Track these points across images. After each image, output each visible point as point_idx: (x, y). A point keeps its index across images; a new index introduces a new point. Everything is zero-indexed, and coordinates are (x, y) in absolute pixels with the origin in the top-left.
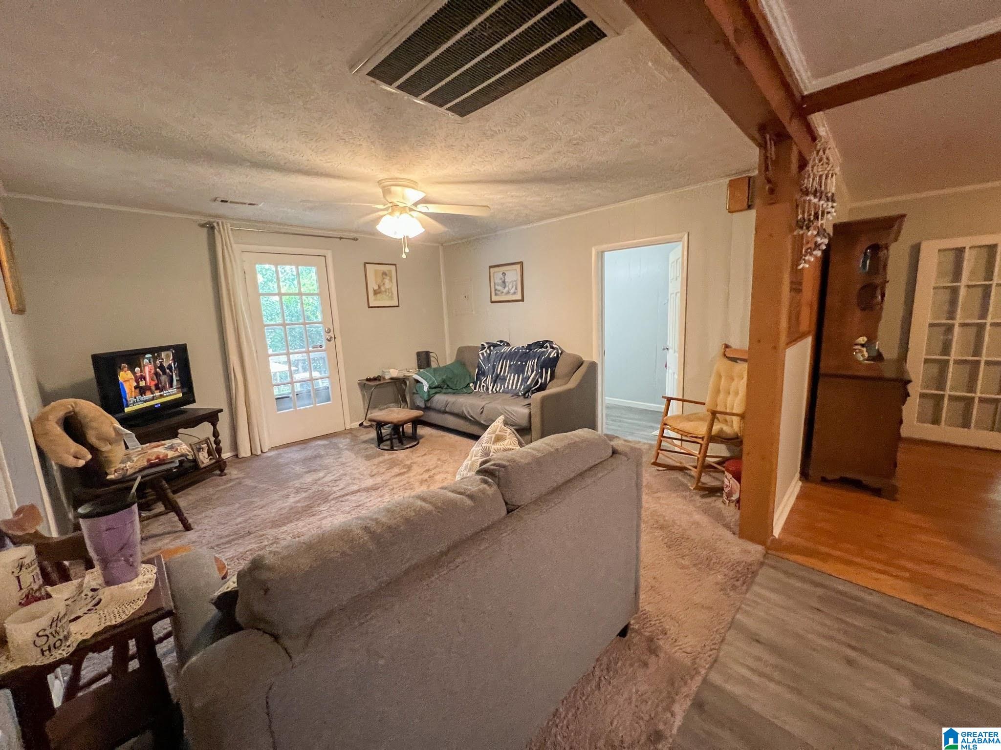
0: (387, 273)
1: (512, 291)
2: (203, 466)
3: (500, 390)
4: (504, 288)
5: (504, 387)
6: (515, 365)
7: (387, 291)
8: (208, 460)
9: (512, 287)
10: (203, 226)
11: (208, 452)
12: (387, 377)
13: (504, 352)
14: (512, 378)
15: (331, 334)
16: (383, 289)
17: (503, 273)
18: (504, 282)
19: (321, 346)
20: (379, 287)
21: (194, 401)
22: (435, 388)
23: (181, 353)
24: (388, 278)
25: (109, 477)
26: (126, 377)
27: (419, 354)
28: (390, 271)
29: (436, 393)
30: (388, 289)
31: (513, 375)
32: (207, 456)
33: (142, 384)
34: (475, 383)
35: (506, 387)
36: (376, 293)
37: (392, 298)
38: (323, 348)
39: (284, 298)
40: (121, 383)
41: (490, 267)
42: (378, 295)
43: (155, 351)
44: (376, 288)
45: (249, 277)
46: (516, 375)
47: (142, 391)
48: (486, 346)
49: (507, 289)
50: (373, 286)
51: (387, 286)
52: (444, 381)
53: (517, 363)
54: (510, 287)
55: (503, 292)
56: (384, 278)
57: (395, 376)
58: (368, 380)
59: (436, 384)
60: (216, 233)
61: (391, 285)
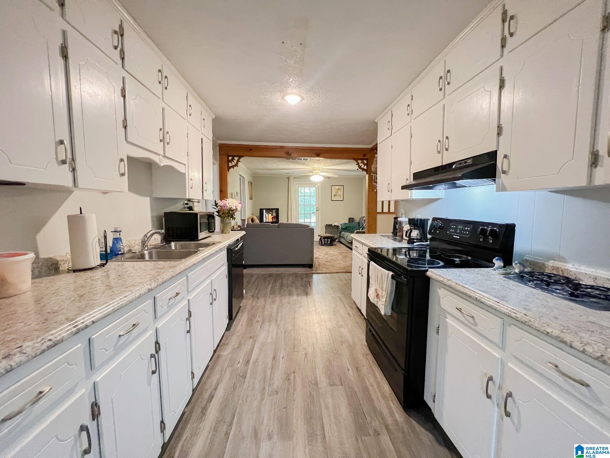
7: (339, 195)
10: (287, 178)
12: (333, 225)
15: (318, 209)
16: (337, 194)
23: (277, 210)
24: (340, 190)
27: (350, 219)
28: (341, 188)
29: (343, 231)
36: (335, 196)
37: (341, 197)
38: (315, 213)
39: (305, 197)
44: (335, 194)
45: (297, 191)
50: (333, 193)
56: (338, 191)
57: (336, 225)
58: (327, 225)
59: (343, 228)
60: (290, 180)
61: (341, 193)
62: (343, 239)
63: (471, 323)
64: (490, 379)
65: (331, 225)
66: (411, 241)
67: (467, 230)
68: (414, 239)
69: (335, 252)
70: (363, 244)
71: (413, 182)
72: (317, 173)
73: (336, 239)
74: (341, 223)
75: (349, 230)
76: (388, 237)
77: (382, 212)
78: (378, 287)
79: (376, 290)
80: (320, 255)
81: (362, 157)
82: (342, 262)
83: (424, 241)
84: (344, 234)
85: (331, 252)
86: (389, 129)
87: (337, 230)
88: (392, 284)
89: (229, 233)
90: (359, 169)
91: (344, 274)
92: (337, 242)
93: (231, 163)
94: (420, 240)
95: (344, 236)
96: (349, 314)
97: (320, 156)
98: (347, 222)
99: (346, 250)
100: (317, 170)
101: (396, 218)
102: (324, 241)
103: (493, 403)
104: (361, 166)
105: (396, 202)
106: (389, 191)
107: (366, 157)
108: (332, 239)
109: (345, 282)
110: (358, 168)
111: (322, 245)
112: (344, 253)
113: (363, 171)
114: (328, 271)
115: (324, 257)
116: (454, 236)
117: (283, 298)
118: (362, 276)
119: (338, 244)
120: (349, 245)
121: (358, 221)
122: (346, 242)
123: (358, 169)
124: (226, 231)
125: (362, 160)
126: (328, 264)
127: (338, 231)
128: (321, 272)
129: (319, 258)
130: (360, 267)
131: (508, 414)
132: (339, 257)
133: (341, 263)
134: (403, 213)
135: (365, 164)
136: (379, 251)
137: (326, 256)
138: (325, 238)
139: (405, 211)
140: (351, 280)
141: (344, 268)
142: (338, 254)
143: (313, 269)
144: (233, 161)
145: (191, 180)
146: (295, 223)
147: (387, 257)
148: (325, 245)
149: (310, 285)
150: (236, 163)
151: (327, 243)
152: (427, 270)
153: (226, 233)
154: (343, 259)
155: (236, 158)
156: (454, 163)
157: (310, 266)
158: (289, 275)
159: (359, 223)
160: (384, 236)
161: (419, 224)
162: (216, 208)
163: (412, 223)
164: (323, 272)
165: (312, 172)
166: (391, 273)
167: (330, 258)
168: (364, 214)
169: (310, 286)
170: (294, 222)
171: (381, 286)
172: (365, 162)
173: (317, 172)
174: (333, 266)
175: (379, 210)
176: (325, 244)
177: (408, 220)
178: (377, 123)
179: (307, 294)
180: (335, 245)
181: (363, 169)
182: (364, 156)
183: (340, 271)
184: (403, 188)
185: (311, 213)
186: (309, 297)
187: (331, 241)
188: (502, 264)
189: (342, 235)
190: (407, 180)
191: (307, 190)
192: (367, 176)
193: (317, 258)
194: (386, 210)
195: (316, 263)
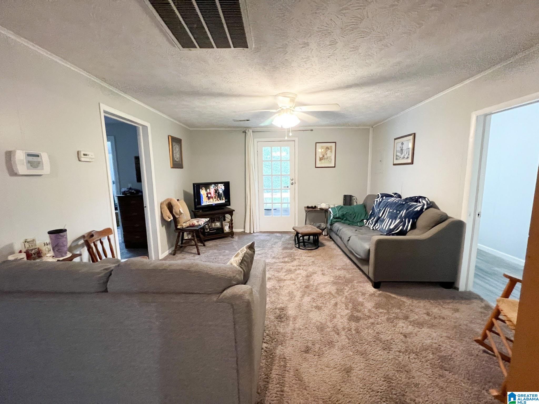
0: (329, 147)
1: (406, 157)
2: (225, 232)
3: (378, 228)
4: (402, 154)
5: (381, 227)
6: (391, 212)
7: (328, 158)
8: (228, 230)
9: (407, 153)
10: (242, 131)
11: (229, 227)
12: (319, 207)
13: (388, 202)
14: (387, 221)
15: (293, 181)
16: (325, 157)
17: (402, 143)
18: (402, 150)
19: (288, 187)
20: (323, 156)
21: (230, 205)
22: (337, 218)
23: (227, 185)
24: (329, 151)
25: (178, 227)
26: (203, 192)
27: (345, 196)
28: (331, 147)
29: (336, 222)
30: (329, 157)
31: (388, 219)
32: (228, 228)
33: (209, 195)
34: (368, 220)
35: (382, 227)
36: (321, 159)
37: (330, 162)
40: (202, 195)
41: (395, 139)
42: (322, 161)
43: (216, 184)
46: (391, 220)
47: (209, 198)
48: (380, 196)
49: (403, 155)
50: (319, 155)
51: (329, 155)
52: (343, 215)
53: (393, 211)
54: (405, 153)
55: (400, 157)
56: (327, 151)
57: (323, 207)
58: (308, 207)
59: (337, 214)
60: (247, 134)
61: (331, 155)
65: (316, 207)
74: (332, 205)
75: (346, 220)
87: (325, 218)
92: (325, 236)
98: (342, 203)
102: (303, 239)
121: (361, 202)
127: (328, 221)
138: (304, 234)
159: (364, 207)
185: (283, 188)
189: (335, 229)
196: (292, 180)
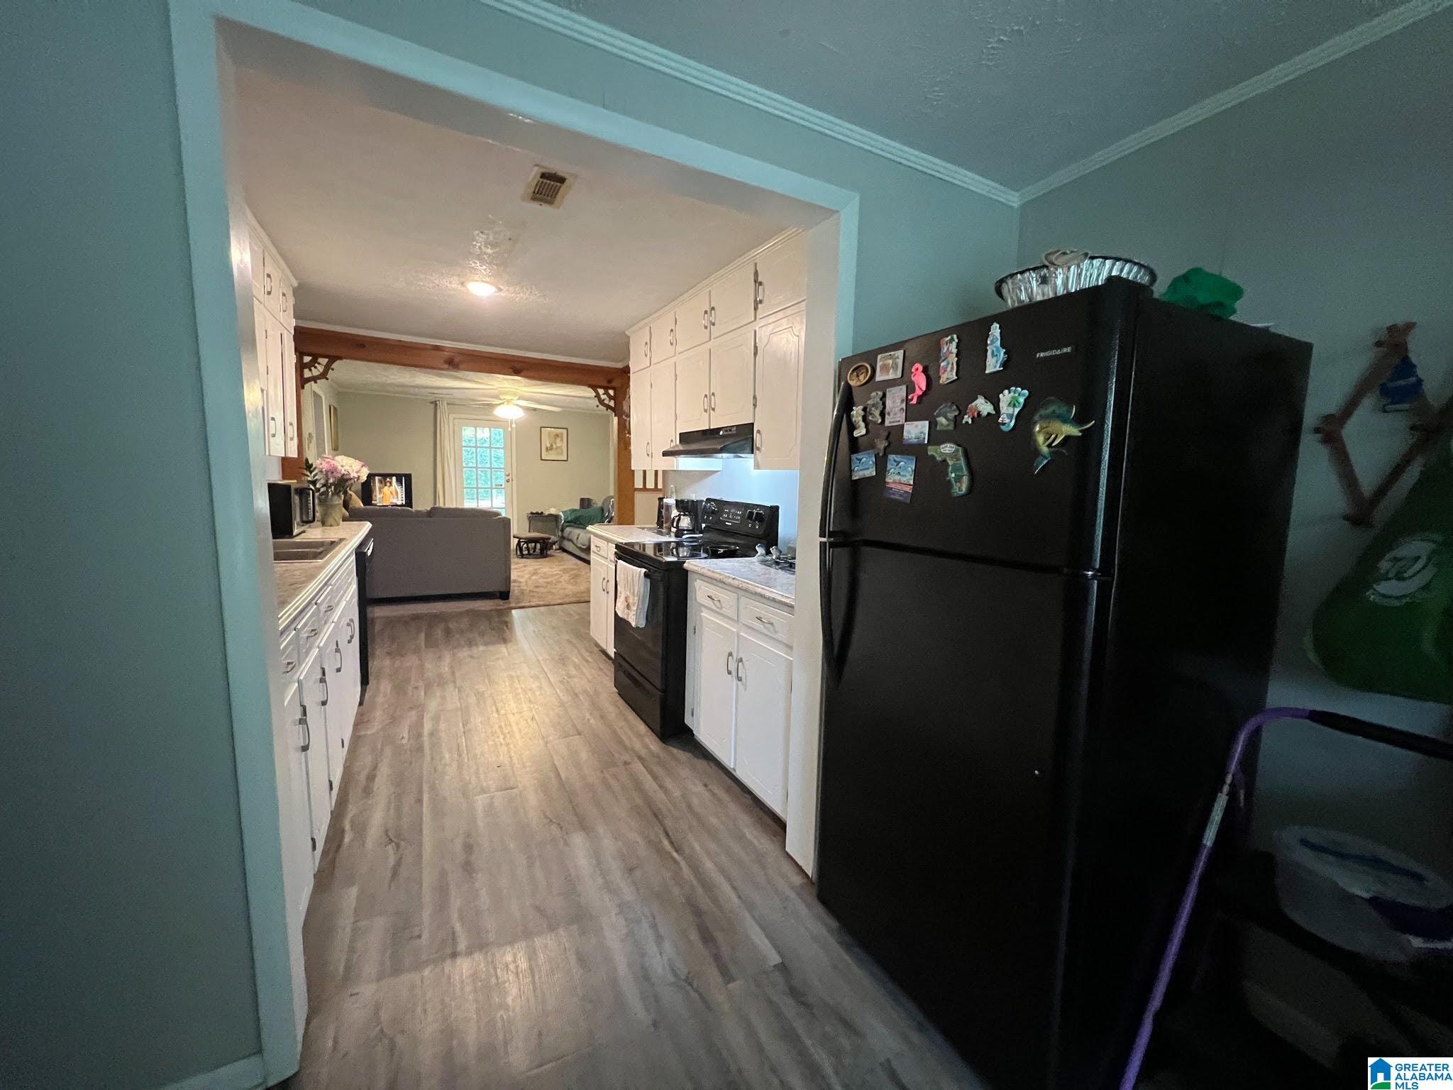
0: (560, 435)
7: (558, 448)
10: (432, 403)
12: (546, 513)
15: (510, 477)
16: (554, 446)
19: (501, 485)
20: (551, 446)
21: (412, 506)
22: (568, 522)
24: (560, 439)
27: (582, 500)
28: (562, 434)
29: (568, 526)
36: (548, 449)
37: (561, 454)
38: (503, 487)
39: (478, 449)
42: (550, 451)
44: (549, 445)
45: (456, 435)
50: (546, 443)
51: (559, 444)
52: (577, 518)
56: (556, 439)
57: (552, 513)
58: (532, 513)
59: (569, 519)
60: (438, 407)
61: (561, 444)
62: (571, 543)
63: (718, 608)
64: (730, 654)
65: (542, 513)
66: (679, 533)
67: (739, 515)
68: (684, 530)
69: (554, 570)
70: (608, 540)
71: (681, 448)
72: (509, 401)
73: (554, 544)
74: (565, 510)
75: (580, 523)
76: (650, 529)
77: (645, 489)
78: (628, 593)
79: (626, 598)
80: (522, 577)
81: (605, 384)
82: (570, 587)
83: (698, 532)
84: (571, 532)
85: (545, 570)
86: (646, 355)
87: (554, 523)
88: (645, 585)
89: (338, 525)
90: (600, 406)
91: (575, 605)
92: (556, 550)
93: (310, 370)
94: (692, 531)
95: (570, 537)
96: (587, 661)
97: (522, 374)
98: (577, 507)
99: (576, 564)
100: (506, 393)
101: (661, 499)
102: (528, 549)
103: (732, 677)
104: (604, 400)
105: (664, 472)
106: (648, 455)
107: (614, 384)
108: (544, 542)
109: (577, 617)
110: (598, 404)
111: (522, 556)
112: (573, 569)
113: (607, 410)
114: (541, 603)
115: (530, 578)
116: (727, 523)
117: (456, 651)
118: (608, 593)
119: (558, 554)
120: (583, 555)
121: (599, 504)
122: (578, 550)
123: (598, 406)
124: (330, 521)
125: (606, 389)
126: (541, 590)
127: (557, 526)
128: (527, 604)
129: (520, 582)
130: (604, 579)
131: (741, 680)
132: (563, 578)
133: (568, 588)
134: (674, 490)
135: (610, 398)
136: (637, 548)
137: (534, 577)
138: (529, 541)
139: (676, 487)
140: (589, 614)
141: (575, 595)
142: (560, 573)
143: (510, 600)
144: (315, 367)
145: (273, 419)
146: (454, 506)
147: (644, 553)
148: (530, 556)
149: (509, 627)
150: (321, 371)
151: (534, 551)
152: (685, 562)
153: (331, 526)
154: (572, 581)
155: (324, 361)
156: (720, 429)
157: (505, 595)
158: (461, 614)
159: (602, 510)
160: (643, 528)
161: (690, 507)
162: (309, 474)
163: (680, 505)
164: (533, 604)
165: (497, 397)
166: (644, 570)
167: (545, 580)
168: (612, 491)
169: (508, 629)
170: (451, 504)
171: (632, 591)
172: (611, 392)
173: (508, 397)
174: (552, 593)
175: (638, 484)
176: (529, 554)
177: (675, 502)
178: (629, 337)
179: (505, 641)
180: (552, 556)
181: (608, 407)
182: (610, 381)
183: (568, 600)
184: (665, 454)
185: (494, 486)
186: (509, 645)
187: (542, 550)
188: (764, 552)
189: (566, 534)
190: (672, 441)
191: (484, 433)
192: (616, 420)
193: (515, 581)
194: (650, 485)
195: (514, 589)
196: (508, 476)
